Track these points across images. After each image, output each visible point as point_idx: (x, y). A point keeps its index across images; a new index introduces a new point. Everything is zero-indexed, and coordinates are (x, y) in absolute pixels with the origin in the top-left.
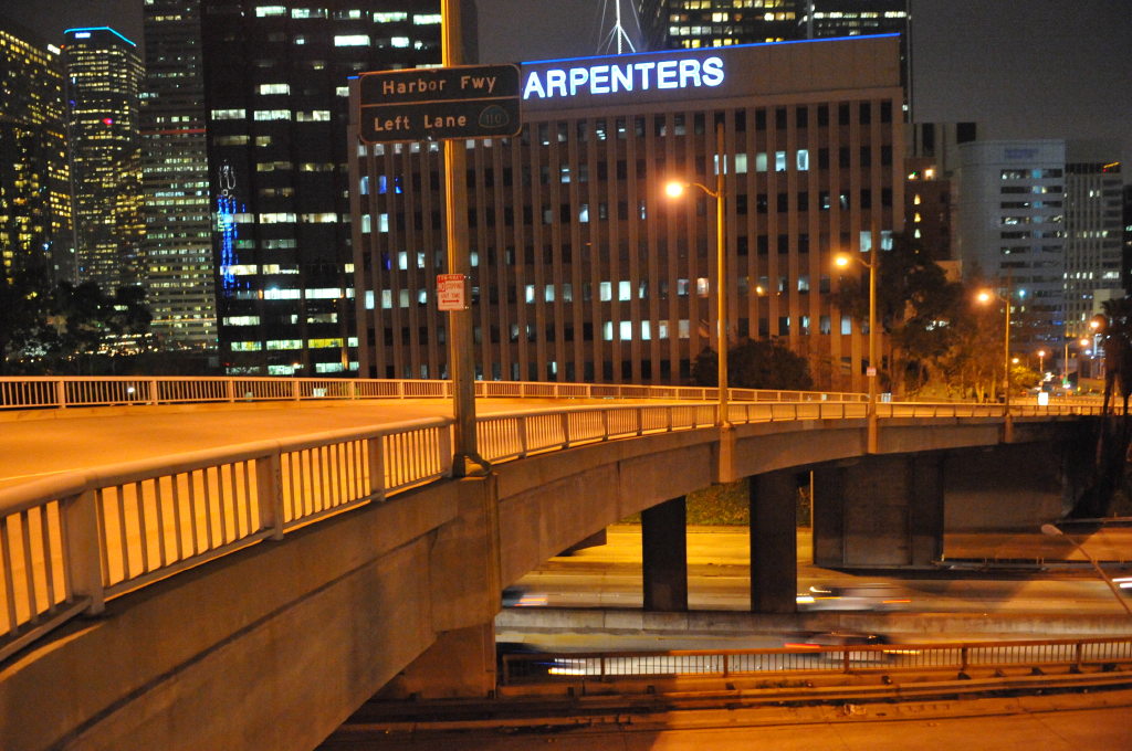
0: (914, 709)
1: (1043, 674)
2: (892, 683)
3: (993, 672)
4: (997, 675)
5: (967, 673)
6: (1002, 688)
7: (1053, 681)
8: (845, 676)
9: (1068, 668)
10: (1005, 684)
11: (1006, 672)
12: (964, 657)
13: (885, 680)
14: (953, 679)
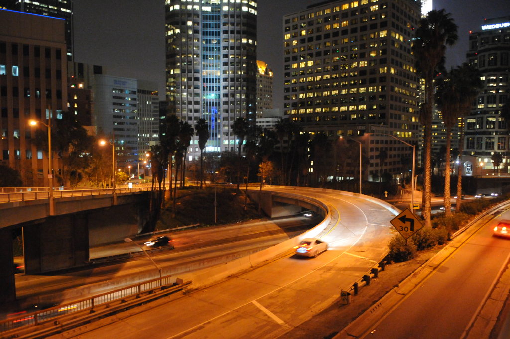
0: (70, 333)
1: (126, 301)
2: (59, 323)
3: (105, 306)
4: (107, 307)
5: (94, 309)
6: (109, 312)
7: (130, 304)
8: (36, 327)
9: (135, 297)
10: (110, 310)
11: (110, 304)
12: (93, 302)
13: (55, 323)
14: (88, 314)
